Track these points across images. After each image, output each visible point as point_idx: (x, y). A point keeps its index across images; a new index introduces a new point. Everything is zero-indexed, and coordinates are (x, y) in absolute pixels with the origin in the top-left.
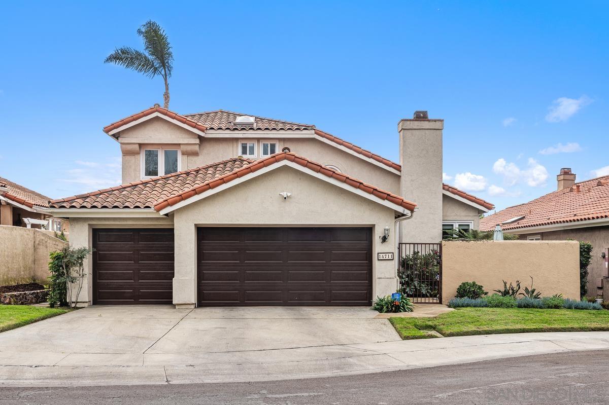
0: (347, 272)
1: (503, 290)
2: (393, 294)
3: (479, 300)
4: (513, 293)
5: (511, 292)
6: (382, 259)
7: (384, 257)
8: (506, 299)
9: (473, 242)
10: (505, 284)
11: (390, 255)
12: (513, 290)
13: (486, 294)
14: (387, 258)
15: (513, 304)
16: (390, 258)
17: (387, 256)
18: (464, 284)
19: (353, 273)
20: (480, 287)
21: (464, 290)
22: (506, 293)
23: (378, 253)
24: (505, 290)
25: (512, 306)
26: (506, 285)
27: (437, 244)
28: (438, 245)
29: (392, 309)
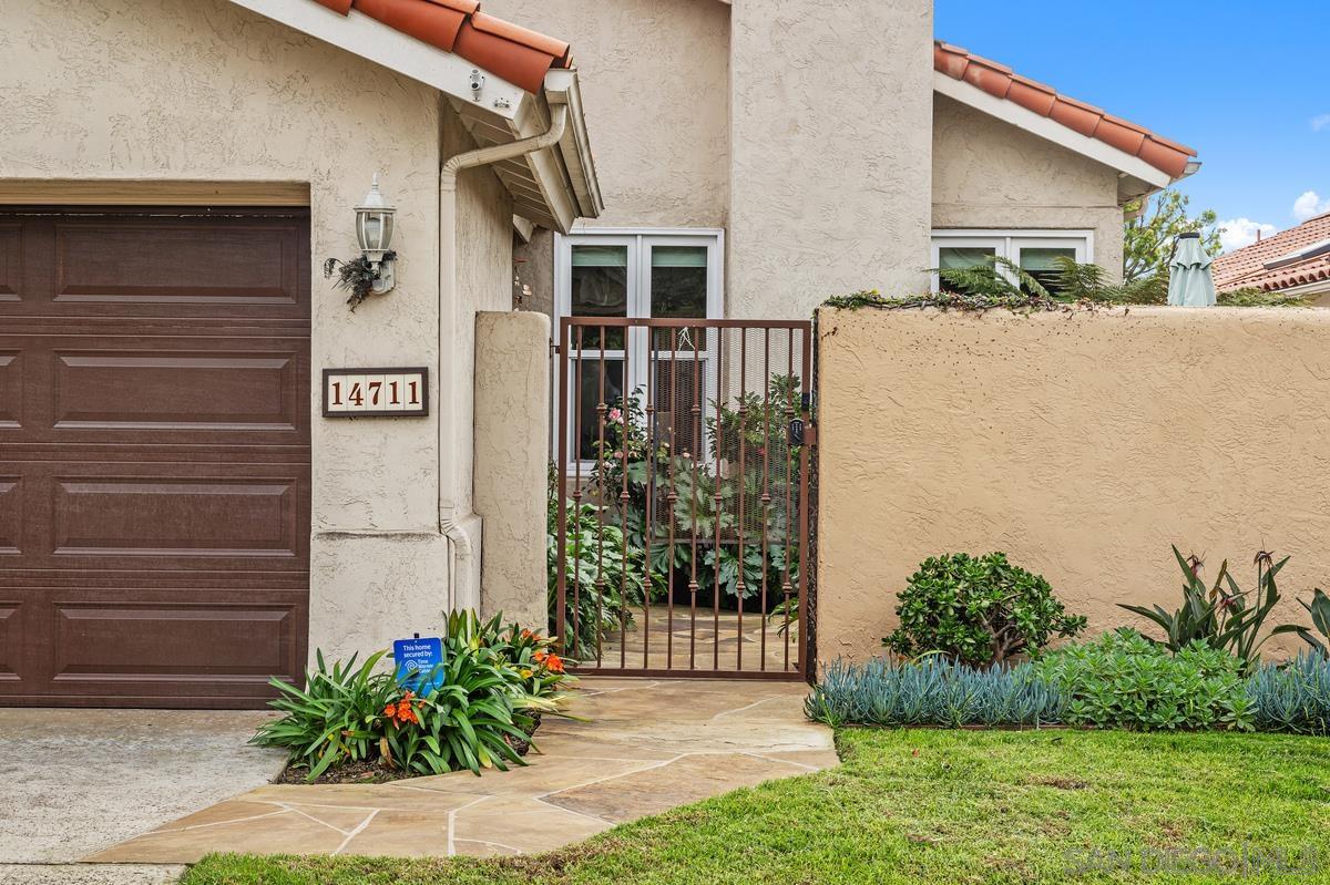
0: (160, 490)
1: (1174, 604)
2: (399, 645)
3: (1009, 679)
4: (1237, 628)
5: (1222, 617)
6: (352, 407)
7: (367, 395)
8: (1187, 672)
9: (1003, 313)
10: (1191, 570)
11: (404, 381)
12: (1234, 607)
13: (1070, 628)
14: (385, 404)
15: (1227, 704)
16: (405, 403)
17: (386, 394)
18: (935, 568)
19: (193, 499)
20: (1034, 593)
21: (933, 604)
22: (1191, 628)
23: (326, 373)
24: (1187, 611)
25: (1218, 721)
26: (1193, 578)
27: (790, 325)
28: (798, 333)
29: (374, 751)
